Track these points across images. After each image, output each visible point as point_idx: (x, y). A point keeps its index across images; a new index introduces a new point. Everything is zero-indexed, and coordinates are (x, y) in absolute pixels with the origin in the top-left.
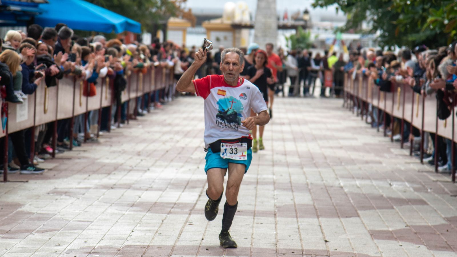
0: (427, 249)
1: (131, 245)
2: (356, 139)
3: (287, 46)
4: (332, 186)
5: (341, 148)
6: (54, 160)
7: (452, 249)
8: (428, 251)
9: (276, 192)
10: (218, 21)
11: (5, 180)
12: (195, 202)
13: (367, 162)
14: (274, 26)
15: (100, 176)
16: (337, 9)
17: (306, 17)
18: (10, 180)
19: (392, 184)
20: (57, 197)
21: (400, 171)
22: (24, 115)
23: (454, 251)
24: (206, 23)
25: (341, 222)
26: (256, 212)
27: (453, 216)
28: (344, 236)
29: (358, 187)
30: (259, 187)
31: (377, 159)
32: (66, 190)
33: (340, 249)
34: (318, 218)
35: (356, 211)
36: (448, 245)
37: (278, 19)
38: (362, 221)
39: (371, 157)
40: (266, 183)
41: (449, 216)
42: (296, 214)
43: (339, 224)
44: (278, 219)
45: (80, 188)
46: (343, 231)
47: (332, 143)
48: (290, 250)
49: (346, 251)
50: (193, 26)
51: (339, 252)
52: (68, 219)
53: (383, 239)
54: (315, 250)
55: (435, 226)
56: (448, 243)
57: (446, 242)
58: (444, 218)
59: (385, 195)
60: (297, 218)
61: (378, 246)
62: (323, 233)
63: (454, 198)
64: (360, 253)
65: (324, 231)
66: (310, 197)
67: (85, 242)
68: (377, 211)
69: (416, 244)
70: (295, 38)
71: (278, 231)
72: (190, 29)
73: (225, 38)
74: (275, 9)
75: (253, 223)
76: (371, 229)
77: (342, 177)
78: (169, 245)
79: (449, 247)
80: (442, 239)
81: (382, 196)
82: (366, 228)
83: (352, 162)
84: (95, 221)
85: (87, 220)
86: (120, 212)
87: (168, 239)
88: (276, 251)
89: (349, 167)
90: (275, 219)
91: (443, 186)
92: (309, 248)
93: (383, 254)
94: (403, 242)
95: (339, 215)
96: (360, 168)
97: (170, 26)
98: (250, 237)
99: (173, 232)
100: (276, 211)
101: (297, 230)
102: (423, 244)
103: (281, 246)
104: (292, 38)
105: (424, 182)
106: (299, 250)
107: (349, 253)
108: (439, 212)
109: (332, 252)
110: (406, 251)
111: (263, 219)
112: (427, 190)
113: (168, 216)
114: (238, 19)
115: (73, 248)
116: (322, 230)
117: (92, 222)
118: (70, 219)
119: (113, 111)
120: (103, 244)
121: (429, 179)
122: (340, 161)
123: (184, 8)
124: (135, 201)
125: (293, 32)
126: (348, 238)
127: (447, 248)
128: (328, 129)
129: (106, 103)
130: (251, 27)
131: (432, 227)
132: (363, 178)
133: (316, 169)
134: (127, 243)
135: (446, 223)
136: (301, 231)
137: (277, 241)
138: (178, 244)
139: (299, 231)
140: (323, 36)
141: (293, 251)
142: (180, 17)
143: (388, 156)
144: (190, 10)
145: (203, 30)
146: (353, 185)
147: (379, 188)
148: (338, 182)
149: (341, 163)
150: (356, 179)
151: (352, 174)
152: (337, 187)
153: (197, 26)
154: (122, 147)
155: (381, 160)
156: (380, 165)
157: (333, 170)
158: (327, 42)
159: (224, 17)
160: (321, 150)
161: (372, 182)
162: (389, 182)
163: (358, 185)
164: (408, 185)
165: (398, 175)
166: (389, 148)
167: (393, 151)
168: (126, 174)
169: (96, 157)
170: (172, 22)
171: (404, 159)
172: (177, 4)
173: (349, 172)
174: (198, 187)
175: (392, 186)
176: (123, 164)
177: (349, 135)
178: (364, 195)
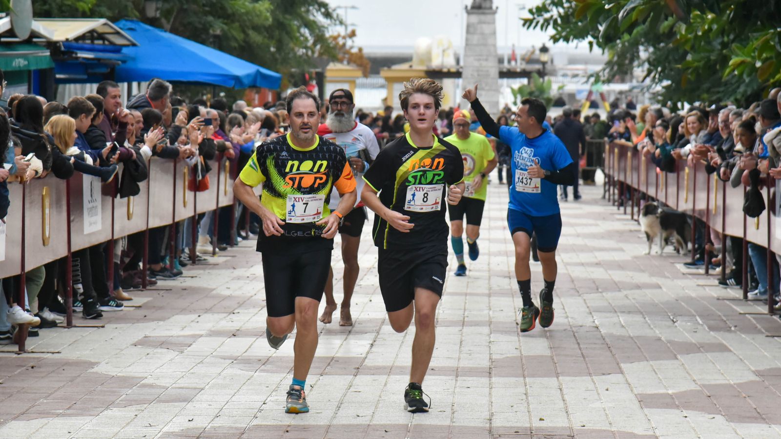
0: (725, 421)
1: (261, 425)
2: (622, 250)
3: (515, 103)
4: (581, 326)
5: (598, 264)
6: (145, 292)
7: (764, 419)
8: (728, 423)
9: (493, 337)
10: (405, 66)
11: (69, 325)
12: (364, 356)
13: (638, 287)
14: (494, 72)
15: (216, 316)
16: (591, 44)
17: (545, 58)
18: (77, 325)
19: (675, 320)
20: (149, 350)
21: (689, 300)
22: (95, 223)
23: (767, 423)
24: (385, 72)
25: (593, 382)
26: (459, 370)
27: (768, 367)
28: (598, 405)
29: (623, 326)
30: (466, 329)
31: (655, 280)
32: (163, 339)
33: (590, 425)
34: (557, 378)
35: (618, 364)
36: (758, 413)
37: (501, 61)
38: (627, 380)
39: (643, 278)
40: (477, 324)
41: (761, 368)
42: (524, 371)
43: (591, 386)
44: (494, 379)
45: (184, 336)
46: (596, 397)
47: (584, 257)
48: (511, 428)
49: (600, 428)
50: (365, 75)
51: (588, 429)
52: (164, 385)
53: (658, 408)
54: (551, 427)
55: (739, 385)
56: (758, 411)
57: (755, 409)
58: (754, 372)
59: (663, 339)
60: (525, 378)
61: (649, 418)
62: (564, 400)
63: (770, 339)
64: (621, 430)
65: (566, 397)
66: (547, 346)
67: (189, 421)
68: (651, 362)
69: (709, 414)
70: (528, 90)
71: (493, 400)
72: (361, 80)
74: (495, 46)
75: (455, 387)
76: (640, 392)
77: (599, 310)
78: (322, 423)
79: (760, 417)
80: (750, 404)
81: (659, 339)
82: (632, 391)
83: (617, 287)
84: (207, 387)
85: (194, 385)
86: (246, 373)
87: (319, 415)
88: (490, 431)
89: (608, 295)
90: (490, 380)
91: (754, 322)
92: (541, 425)
93: (656, 431)
94: (690, 411)
95: (591, 371)
96: (626, 296)
97: (328, 74)
98: (449, 410)
99: (329, 403)
100: (492, 366)
101: (524, 397)
102: (719, 413)
103: (497, 422)
104: (521, 90)
105: (724, 316)
106: (526, 428)
107: (605, 431)
108: (747, 363)
109: (577, 430)
110: (693, 425)
111: (471, 381)
112: (731, 328)
113: (321, 378)
114: (436, 63)
115: (171, 430)
116: (562, 395)
117: (202, 389)
118: (168, 385)
119: (237, 213)
120: (218, 423)
121: (734, 310)
122: (596, 287)
123: (352, 47)
124: (270, 355)
125: (525, 81)
126: (603, 406)
127: (756, 418)
128: (578, 235)
129: (225, 201)
130: (457, 75)
131: (735, 386)
132: (629, 312)
134: (256, 422)
135: (757, 379)
136: (529, 398)
137: (492, 415)
138: (335, 422)
139: (527, 398)
140: (571, 87)
141: (517, 430)
142: (345, 62)
143: (670, 277)
144: (360, 50)
145: (381, 81)
146: (615, 324)
147: (655, 327)
148: (591, 320)
149: (597, 289)
150: (619, 314)
151: (613, 305)
152: (590, 326)
153: (372, 75)
154: (252, 269)
155: (660, 283)
156: (658, 291)
157: (585, 300)
158: (578, 97)
159: (414, 59)
160: (567, 269)
161: (645, 318)
162: (672, 317)
163: (622, 323)
164: (701, 322)
165: (686, 306)
166: (673, 263)
167: (679, 268)
168: (257, 313)
169: (210, 287)
170: (332, 70)
171: (695, 280)
172: (341, 41)
173: (609, 303)
174: (370, 332)
175: (676, 324)
176: (252, 296)
177: (611, 244)
178: (632, 338)
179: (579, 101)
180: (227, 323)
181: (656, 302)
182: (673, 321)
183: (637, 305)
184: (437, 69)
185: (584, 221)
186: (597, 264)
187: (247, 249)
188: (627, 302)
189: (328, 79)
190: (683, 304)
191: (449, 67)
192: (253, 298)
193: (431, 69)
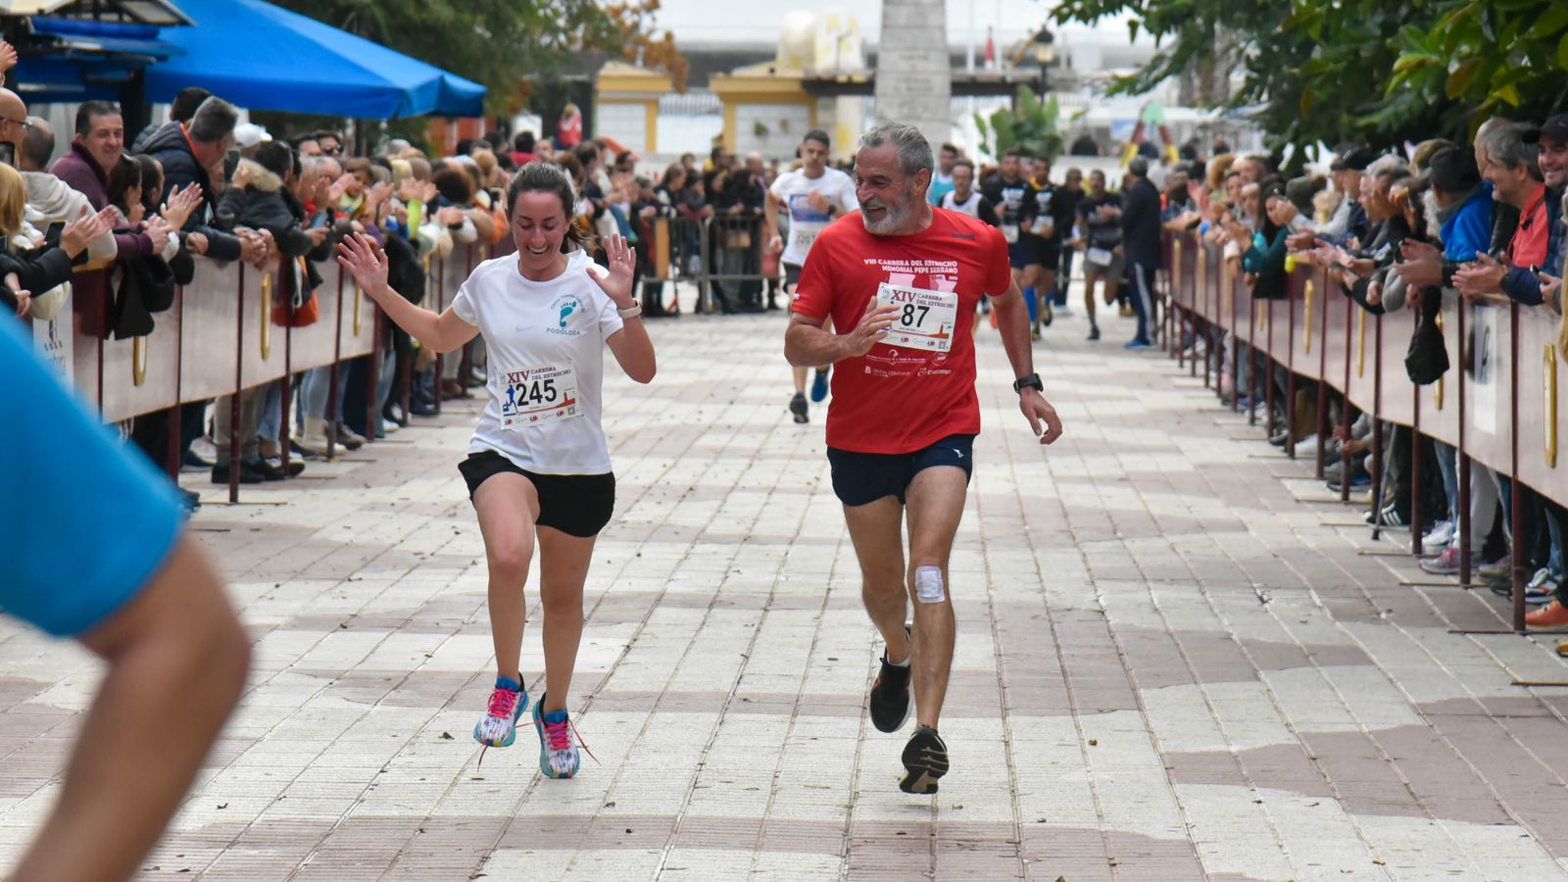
0: (1340, 812)
1: (369, 818)
3: (984, 149)
4: (1069, 610)
5: (1123, 480)
7: (1421, 807)
8: (1345, 816)
10: (760, 71)
12: (607, 671)
13: (1200, 528)
14: (941, 82)
15: (313, 587)
16: (1133, 26)
17: (1045, 53)
19: (1265, 598)
21: (1301, 554)
23: (1429, 815)
24: (719, 83)
25: (1076, 726)
26: (801, 701)
27: (1446, 698)
28: (1077, 773)
29: (1155, 610)
30: (827, 616)
31: (1237, 513)
33: (1057, 818)
34: (1004, 718)
35: (1134, 690)
36: (1412, 794)
37: (958, 60)
38: (1147, 724)
39: (1213, 509)
41: (1431, 699)
43: (1070, 736)
46: (1079, 759)
47: (1095, 465)
48: (892, 824)
49: (1076, 826)
50: (680, 89)
51: (1052, 828)
53: (1204, 782)
54: (973, 824)
55: (1380, 734)
56: (1413, 789)
57: (1406, 785)
58: (1414, 708)
59: (1235, 637)
61: (1183, 805)
62: (1010, 766)
63: (1458, 638)
64: (1120, 830)
65: (1015, 758)
66: (990, 648)
67: (221, 807)
68: (1204, 687)
69: (1309, 795)
70: (1011, 121)
71: (863, 764)
72: (671, 99)
73: (784, 125)
74: (942, 28)
75: (786, 738)
76: (1172, 750)
77: (1111, 577)
78: (496, 814)
79: (1414, 803)
80: (1396, 775)
81: (1228, 637)
82: (1154, 746)
83: (1156, 526)
84: (267, 736)
86: (356, 706)
88: (847, 830)
89: (1137, 545)
90: (861, 721)
91: (1430, 602)
92: (955, 819)
93: (1194, 832)
94: (1269, 791)
95: (1076, 705)
96: (1172, 547)
97: (602, 87)
98: (766, 786)
102: (1330, 793)
104: (996, 121)
105: (1369, 588)
106: (922, 826)
107: (1085, 831)
108: (1404, 689)
109: (1029, 829)
110: (1271, 819)
112: (1379, 614)
114: (824, 63)
116: (1008, 755)
117: (258, 740)
119: (385, 371)
120: (278, 812)
121: (1390, 578)
122: (1114, 527)
123: (651, 31)
124: (411, 669)
125: (1004, 102)
127: (1405, 806)
129: (354, 348)
130: (866, 88)
131: (1372, 736)
132: (1173, 581)
133: (1027, 555)
134: (358, 810)
135: (1420, 722)
137: (856, 796)
140: (1102, 114)
141: (902, 830)
142: (639, 62)
143: (1270, 507)
144: (669, 36)
145: (714, 101)
146: (1139, 605)
147: (1223, 612)
148: (1092, 596)
149: (1115, 532)
150: (1151, 584)
151: (1141, 566)
152: (1086, 610)
153: (693, 89)
154: (404, 488)
155: (1245, 519)
156: (1241, 536)
157: (1084, 555)
158: (1116, 135)
159: (781, 56)
160: (1057, 490)
161: (1203, 594)
162: (1259, 592)
163: (1156, 603)
164: (1318, 602)
165: (1291, 568)
166: (1279, 478)
167: (1289, 488)
168: (398, 581)
169: (309, 525)
170: (609, 78)
171: (1320, 514)
172: (628, 19)
173: (1135, 562)
174: (627, 621)
175: (1266, 605)
176: (394, 545)
177: (1155, 437)
178: (1171, 635)
179: (1116, 143)
180: (332, 601)
181: (1233, 559)
182: (1261, 599)
183: (1191, 566)
184: (825, 76)
185: (1106, 390)
186: (1121, 480)
187: (401, 446)
188: (1171, 559)
189: (601, 95)
190: (1286, 563)
191: (849, 72)
192: (396, 548)
193: (812, 76)
